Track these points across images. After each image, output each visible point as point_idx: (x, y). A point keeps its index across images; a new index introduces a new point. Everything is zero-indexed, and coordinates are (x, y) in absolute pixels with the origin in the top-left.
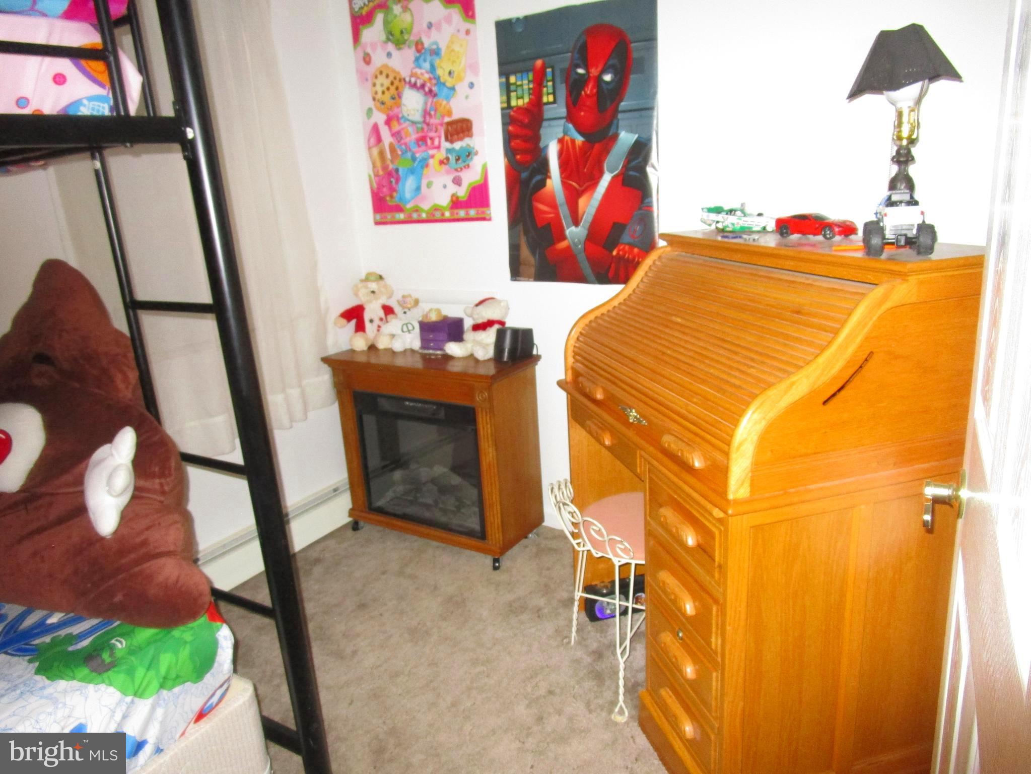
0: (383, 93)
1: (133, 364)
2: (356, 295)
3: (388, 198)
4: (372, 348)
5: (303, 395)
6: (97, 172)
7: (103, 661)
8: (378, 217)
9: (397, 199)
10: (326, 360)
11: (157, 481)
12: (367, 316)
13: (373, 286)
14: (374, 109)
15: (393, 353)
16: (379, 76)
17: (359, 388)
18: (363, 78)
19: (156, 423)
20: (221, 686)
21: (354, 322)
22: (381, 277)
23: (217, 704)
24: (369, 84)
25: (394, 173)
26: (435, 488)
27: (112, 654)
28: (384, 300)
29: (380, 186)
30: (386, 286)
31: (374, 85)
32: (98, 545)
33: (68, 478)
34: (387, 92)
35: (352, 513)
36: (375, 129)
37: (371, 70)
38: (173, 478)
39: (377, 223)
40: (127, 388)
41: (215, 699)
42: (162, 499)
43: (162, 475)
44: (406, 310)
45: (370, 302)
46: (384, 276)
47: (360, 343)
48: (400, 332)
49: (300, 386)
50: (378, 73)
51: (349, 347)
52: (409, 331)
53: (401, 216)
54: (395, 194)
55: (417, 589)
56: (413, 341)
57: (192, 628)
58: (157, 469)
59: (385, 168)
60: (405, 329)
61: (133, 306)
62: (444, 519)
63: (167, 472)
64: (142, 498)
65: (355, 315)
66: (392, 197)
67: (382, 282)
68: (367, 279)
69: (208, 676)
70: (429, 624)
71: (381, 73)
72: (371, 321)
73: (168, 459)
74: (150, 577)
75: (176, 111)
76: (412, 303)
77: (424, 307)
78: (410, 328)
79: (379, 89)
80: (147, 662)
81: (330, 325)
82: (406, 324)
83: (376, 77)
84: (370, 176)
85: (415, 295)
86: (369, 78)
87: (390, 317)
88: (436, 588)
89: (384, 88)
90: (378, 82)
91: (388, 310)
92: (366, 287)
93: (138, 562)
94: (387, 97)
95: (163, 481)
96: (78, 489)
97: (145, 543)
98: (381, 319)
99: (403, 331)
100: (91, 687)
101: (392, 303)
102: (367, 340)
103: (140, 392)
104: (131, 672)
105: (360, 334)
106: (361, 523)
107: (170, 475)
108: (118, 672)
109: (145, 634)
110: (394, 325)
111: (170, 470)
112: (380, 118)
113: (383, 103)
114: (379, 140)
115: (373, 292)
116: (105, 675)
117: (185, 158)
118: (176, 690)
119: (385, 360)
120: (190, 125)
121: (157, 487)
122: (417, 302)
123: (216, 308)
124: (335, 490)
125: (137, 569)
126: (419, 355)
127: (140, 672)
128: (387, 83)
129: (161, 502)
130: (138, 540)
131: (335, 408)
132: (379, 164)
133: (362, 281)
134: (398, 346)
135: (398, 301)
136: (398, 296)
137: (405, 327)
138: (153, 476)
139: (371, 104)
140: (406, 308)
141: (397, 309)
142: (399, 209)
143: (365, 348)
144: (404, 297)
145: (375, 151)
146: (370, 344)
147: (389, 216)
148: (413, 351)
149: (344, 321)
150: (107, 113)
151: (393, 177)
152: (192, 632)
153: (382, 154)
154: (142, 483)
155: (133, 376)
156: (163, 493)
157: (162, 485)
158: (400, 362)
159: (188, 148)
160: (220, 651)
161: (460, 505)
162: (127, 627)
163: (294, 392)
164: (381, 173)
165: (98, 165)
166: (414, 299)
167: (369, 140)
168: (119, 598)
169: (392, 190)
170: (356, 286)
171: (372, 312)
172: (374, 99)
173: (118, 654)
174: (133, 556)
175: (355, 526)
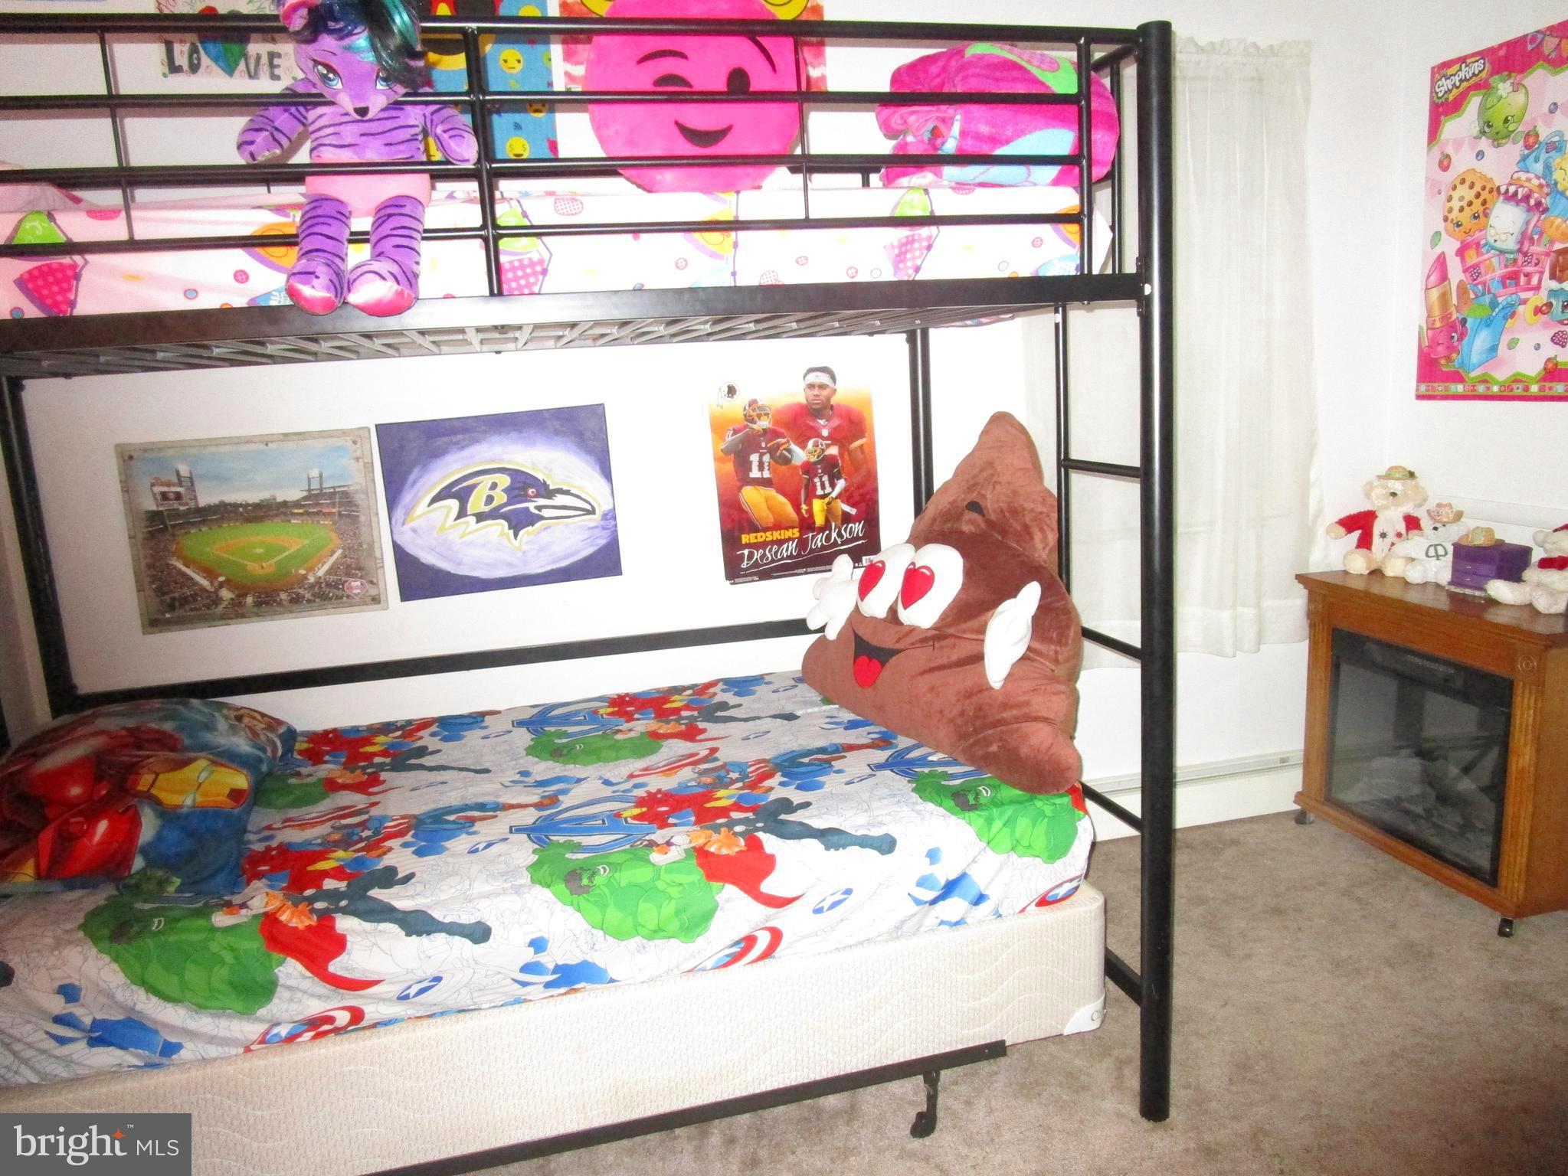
0: (1462, 209)
1: (1055, 525)
2: (1368, 495)
3: (1443, 362)
4: (1376, 573)
5: (1260, 619)
6: (1057, 325)
7: (968, 801)
8: (1423, 388)
9: (1456, 364)
10: (1300, 578)
11: (1053, 647)
12: (1378, 528)
13: (1396, 486)
14: (1444, 234)
15: (1406, 584)
16: (1459, 186)
17: (1344, 626)
18: (1434, 188)
19: (1065, 591)
20: (1071, 880)
21: (1357, 534)
22: (1412, 475)
23: (1064, 898)
24: (1443, 197)
25: (1459, 328)
26: (1434, 794)
27: (976, 798)
28: (1408, 508)
29: (1434, 343)
30: (1416, 487)
31: (1450, 199)
32: (986, 693)
33: (974, 623)
34: (1467, 209)
35: (1299, 797)
36: (1441, 262)
37: (1449, 177)
38: (1068, 648)
39: (1420, 397)
40: (1044, 548)
41: (1061, 892)
42: (1053, 667)
43: (1059, 643)
44: (1437, 525)
45: (1386, 508)
46: (1416, 474)
47: (1359, 564)
48: (1422, 556)
49: (1258, 605)
50: (1457, 183)
51: (1341, 568)
52: (1438, 557)
53: (1459, 388)
54: (1454, 356)
55: (1364, 917)
56: (1440, 571)
57: (1054, 804)
58: (1055, 635)
59: (1445, 317)
60: (1432, 552)
61: (1067, 464)
62: (1435, 841)
63: (1064, 641)
64: (1033, 660)
65: (1360, 524)
66: (1449, 359)
67: (1413, 482)
68: (1388, 476)
69: (1059, 862)
70: (1365, 963)
71: (1463, 181)
72: (1383, 535)
73: (1068, 627)
74: (1025, 737)
75: (1138, 267)
76: (1451, 516)
77: (1468, 524)
78: (1441, 551)
79: (1456, 204)
80: (1006, 817)
81: (1320, 532)
82: (1436, 546)
83: (1454, 188)
84: (1421, 327)
85: (1458, 506)
86: (1443, 188)
87: (1414, 533)
88: (1393, 926)
89: (1464, 203)
90: (1456, 195)
91: (1412, 523)
92: (1385, 487)
93: (1017, 720)
94: (1465, 218)
95: (1058, 648)
96: (980, 637)
97: (1027, 703)
98: (1399, 535)
99: (1427, 555)
100: (953, 817)
101: (1420, 513)
102: (1369, 561)
103: (1055, 556)
104: (989, 821)
105: (1364, 551)
106: (1311, 817)
107: (1066, 644)
108: (979, 816)
109: (1009, 792)
110: (1416, 544)
111: (1067, 639)
112: (1449, 246)
113: (1458, 225)
114: (1444, 277)
115: (1394, 494)
116: (967, 814)
117: (1139, 314)
118: (1026, 860)
119: (1394, 592)
120: (1149, 280)
121: (1052, 653)
122: (1459, 516)
123: (1142, 473)
124: (1283, 760)
125: (1015, 726)
126: (1445, 593)
127: (998, 824)
128: (1469, 195)
129: (1053, 671)
130: (1022, 699)
131: (1304, 647)
132: (1437, 312)
133: (1379, 477)
134: (1414, 575)
135: (1428, 511)
136: (1431, 504)
137: (1432, 550)
138: (1050, 641)
139: (1440, 226)
140: (1440, 522)
141: (1426, 523)
142: (1457, 377)
143: (1366, 572)
144: (1439, 505)
145: (1435, 293)
146: (1373, 567)
147: (1440, 388)
148: (1438, 586)
149: (1342, 530)
150: (1073, 272)
151: (1456, 332)
152: (1053, 808)
153: (1444, 298)
154: (1037, 645)
155: (1052, 537)
156: (1056, 661)
157: (1056, 652)
158: (1413, 597)
159: (1144, 305)
160: (1076, 842)
161: (1466, 827)
162: (996, 782)
163: (1249, 613)
164: (1438, 324)
165: (1059, 318)
166: (1454, 510)
167: (1428, 277)
168: (994, 748)
169: (1452, 348)
170: (1370, 484)
171: (1389, 521)
172: (1446, 219)
173: (982, 800)
174: (1015, 712)
175: (1300, 818)
